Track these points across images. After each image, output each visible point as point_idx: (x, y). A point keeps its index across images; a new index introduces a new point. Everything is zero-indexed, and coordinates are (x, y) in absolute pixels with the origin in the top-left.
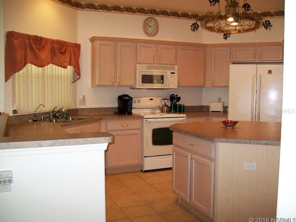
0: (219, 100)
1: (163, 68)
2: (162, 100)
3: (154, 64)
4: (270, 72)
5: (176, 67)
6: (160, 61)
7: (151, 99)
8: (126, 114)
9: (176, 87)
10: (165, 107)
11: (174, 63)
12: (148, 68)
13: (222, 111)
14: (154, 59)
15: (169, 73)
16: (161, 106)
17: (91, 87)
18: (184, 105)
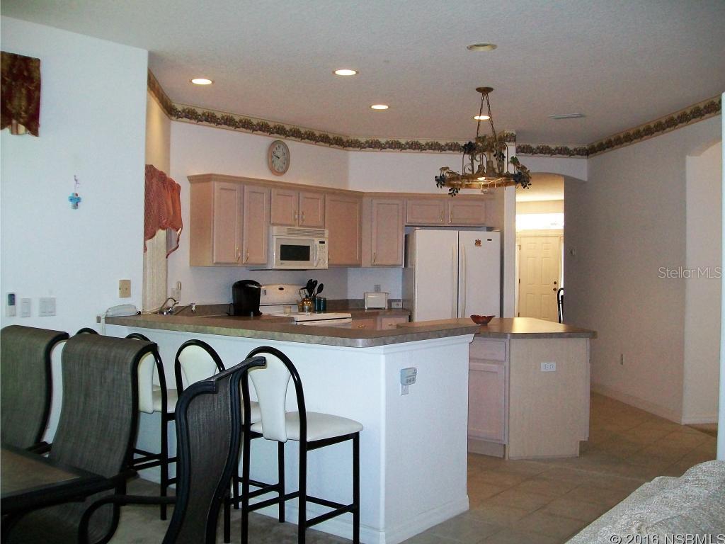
0: (377, 289)
1: (309, 234)
2: (302, 289)
3: (294, 226)
4: (478, 243)
5: (327, 232)
6: (303, 221)
7: (281, 289)
8: (250, 315)
9: (326, 266)
10: (307, 301)
11: (321, 224)
12: (291, 232)
13: (387, 308)
14: (294, 216)
15: (317, 242)
16: (300, 299)
17: (188, 265)
18: (325, 299)
